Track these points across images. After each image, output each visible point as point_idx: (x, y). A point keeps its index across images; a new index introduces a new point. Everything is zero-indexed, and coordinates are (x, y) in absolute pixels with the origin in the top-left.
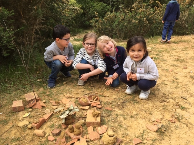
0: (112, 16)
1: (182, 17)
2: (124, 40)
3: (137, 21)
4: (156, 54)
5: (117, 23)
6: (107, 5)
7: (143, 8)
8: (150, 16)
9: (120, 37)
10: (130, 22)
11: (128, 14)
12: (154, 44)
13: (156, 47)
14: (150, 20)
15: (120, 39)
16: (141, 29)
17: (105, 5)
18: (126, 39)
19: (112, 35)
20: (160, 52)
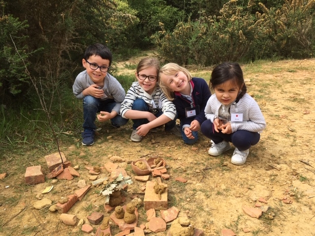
0: (187, 29)
1: (302, 29)
2: (206, 66)
3: (227, 36)
4: (259, 89)
5: (195, 40)
6: (178, 11)
7: (237, 14)
8: (250, 28)
9: (200, 62)
10: (215, 38)
11: (213, 24)
12: (255, 72)
13: (258, 78)
14: (249, 35)
15: (200, 65)
16: (234, 49)
17: (175, 9)
18: (210, 66)
19: (187, 59)
20: (266, 87)
